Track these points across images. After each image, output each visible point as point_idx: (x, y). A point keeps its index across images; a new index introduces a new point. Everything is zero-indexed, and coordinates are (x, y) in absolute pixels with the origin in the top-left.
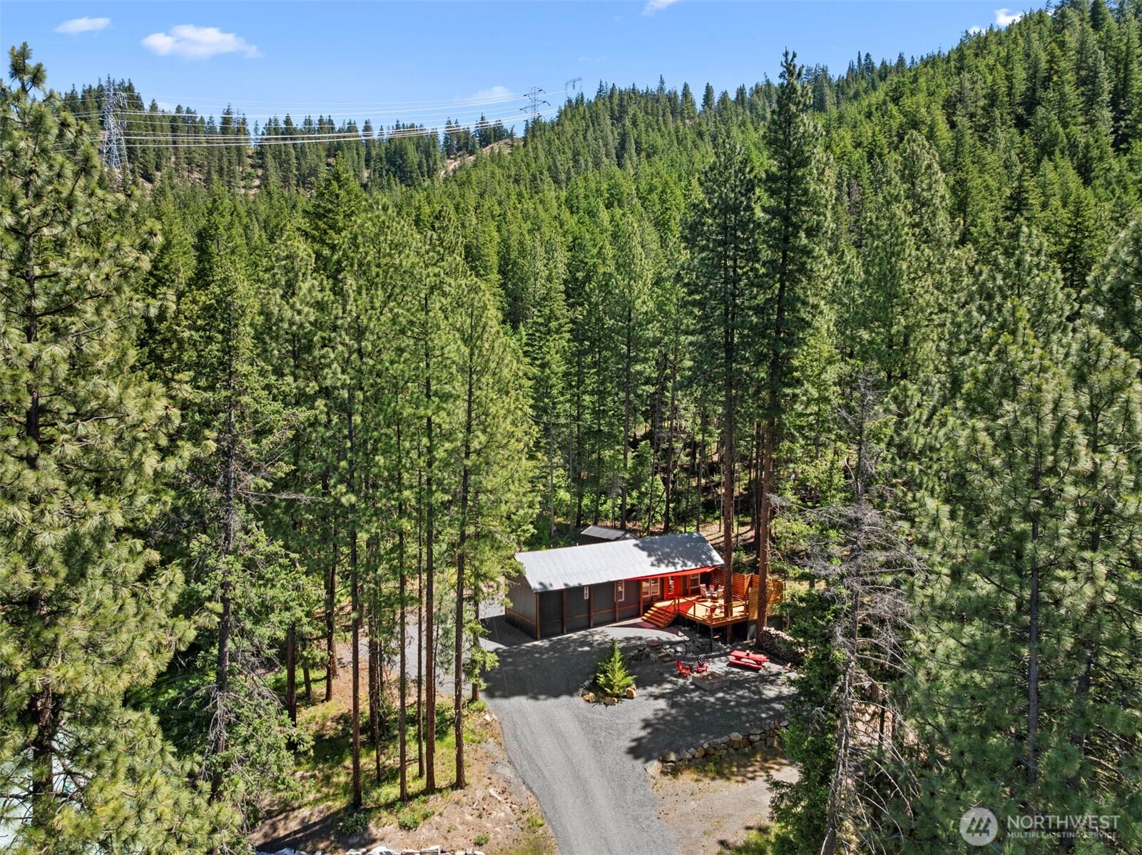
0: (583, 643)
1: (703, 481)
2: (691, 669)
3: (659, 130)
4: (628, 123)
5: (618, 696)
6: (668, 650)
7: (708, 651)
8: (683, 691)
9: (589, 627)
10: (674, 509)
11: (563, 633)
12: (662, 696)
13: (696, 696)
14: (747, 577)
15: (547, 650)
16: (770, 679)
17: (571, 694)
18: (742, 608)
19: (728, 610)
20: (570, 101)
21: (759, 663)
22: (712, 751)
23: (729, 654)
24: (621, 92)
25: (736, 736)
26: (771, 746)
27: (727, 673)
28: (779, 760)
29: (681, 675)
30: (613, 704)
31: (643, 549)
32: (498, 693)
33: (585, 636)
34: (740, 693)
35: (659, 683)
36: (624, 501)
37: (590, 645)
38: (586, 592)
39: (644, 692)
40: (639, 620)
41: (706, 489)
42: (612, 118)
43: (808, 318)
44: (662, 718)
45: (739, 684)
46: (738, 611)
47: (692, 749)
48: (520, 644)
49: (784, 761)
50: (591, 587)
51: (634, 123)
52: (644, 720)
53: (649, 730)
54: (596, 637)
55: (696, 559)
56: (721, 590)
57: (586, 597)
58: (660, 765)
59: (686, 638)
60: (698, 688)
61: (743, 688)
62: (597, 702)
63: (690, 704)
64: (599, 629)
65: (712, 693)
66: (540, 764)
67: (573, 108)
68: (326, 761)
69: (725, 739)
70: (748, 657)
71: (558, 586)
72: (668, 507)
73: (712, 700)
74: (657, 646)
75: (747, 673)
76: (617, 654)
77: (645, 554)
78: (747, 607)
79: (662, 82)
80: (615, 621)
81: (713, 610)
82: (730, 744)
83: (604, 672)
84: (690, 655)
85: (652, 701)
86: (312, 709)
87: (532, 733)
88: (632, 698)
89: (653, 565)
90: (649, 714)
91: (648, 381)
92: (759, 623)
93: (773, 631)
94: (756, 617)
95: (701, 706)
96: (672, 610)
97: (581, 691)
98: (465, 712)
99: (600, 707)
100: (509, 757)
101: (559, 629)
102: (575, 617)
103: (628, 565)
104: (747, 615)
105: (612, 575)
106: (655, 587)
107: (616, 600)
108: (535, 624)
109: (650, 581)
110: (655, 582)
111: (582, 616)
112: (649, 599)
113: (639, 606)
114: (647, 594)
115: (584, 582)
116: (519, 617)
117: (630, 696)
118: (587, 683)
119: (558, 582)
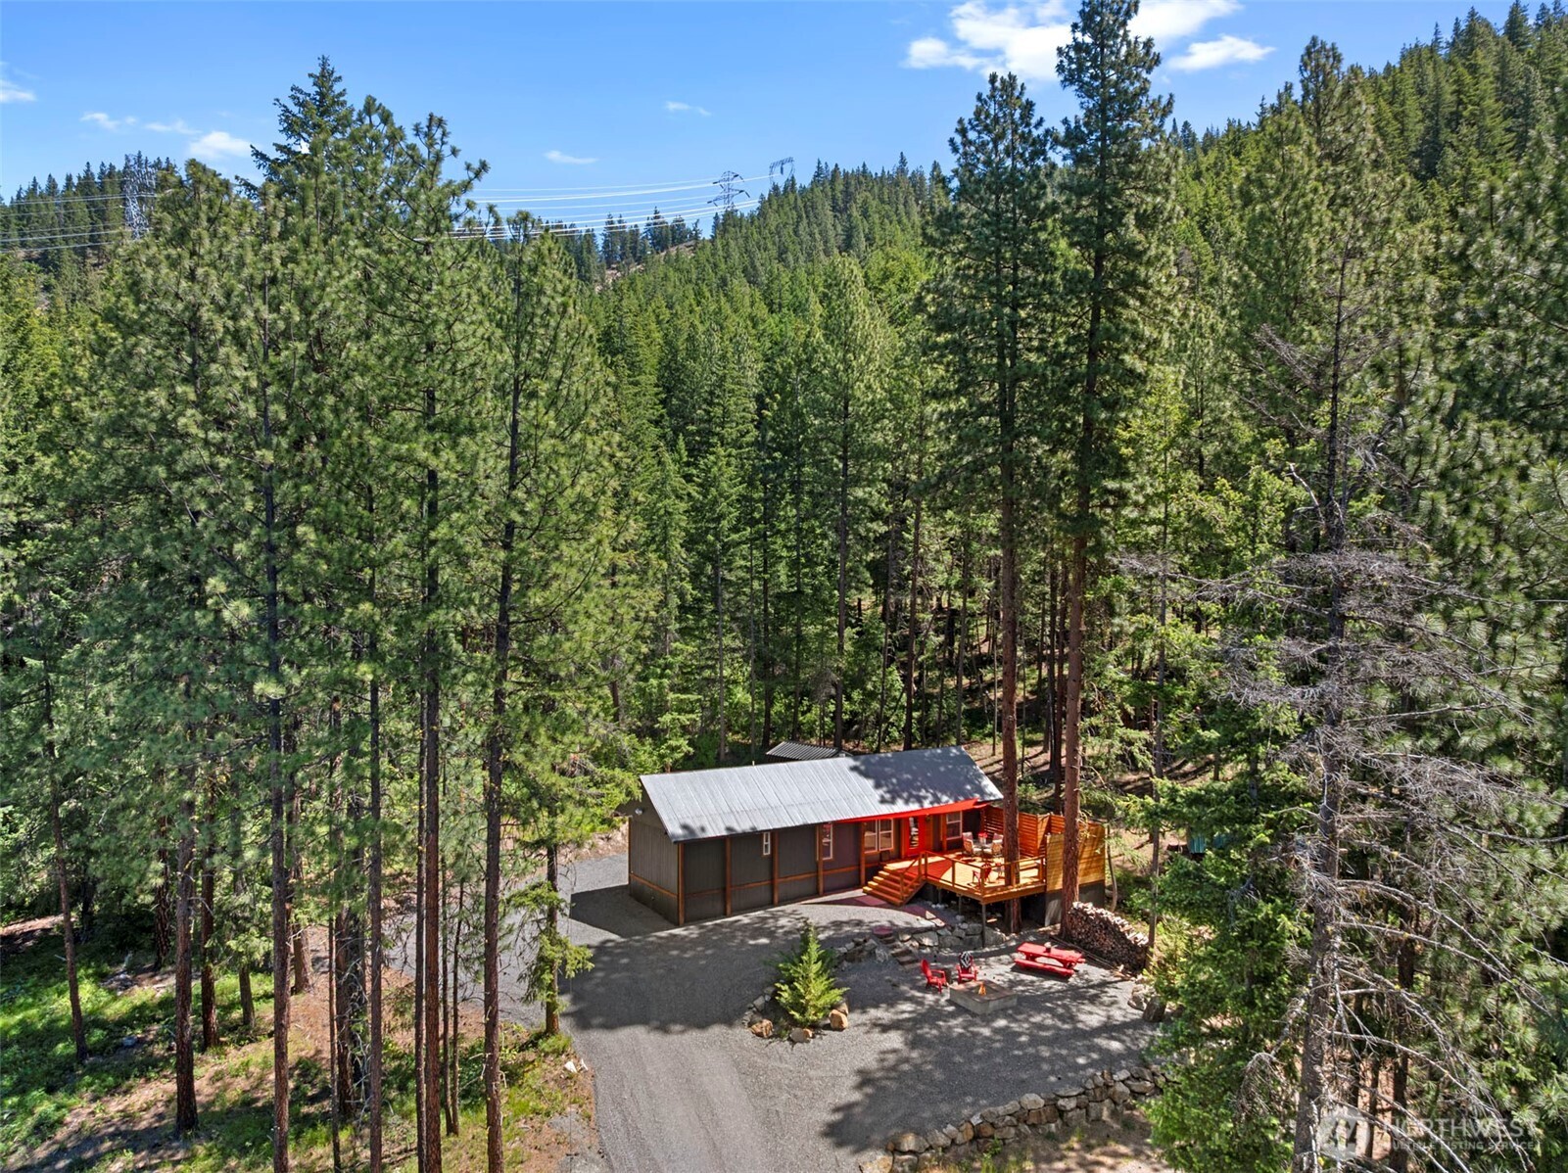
0: (757, 931)
1: (965, 681)
2: (947, 976)
3: (900, 222)
4: (856, 213)
5: (814, 1026)
6: (908, 943)
7: (976, 945)
8: (933, 1015)
9: (772, 904)
10: (920, 720)
11: (725, 915)
12: (895, 1025)
13: (957, 1026)
14: (1043, 819)
15: (694, 943)
16: (1092, 994)
17: (729, 1021)
18: (1035, 872)
19: (1011, 874)
20: (776, 188)
21: (1068, 964)
22: (989, 1131)
23: (1015, 949)
24: (846, 174)
25: (1033, 1100)
26: (1098, 1119)
27: (1013, 984)
28: (1114, 1146)
29: (930, 987)
30: (804, 1040)
31: (866, 775)
32: (596, 1021)
33: (764, 920)
34: (1037, 1019)
35: (891, 1003)
36: (839, 706)
37: (771, 934)
38: (767, 842)
39: (864, 1018)
40: (858, 893)
41: (972, 692)
42: (834, 209)
43: (1140, 367)
44: (894, 1068)
45: (1036, 1003)
46: (1028, 876)
47: (950, 1128)
48: (646, 934)
49: (1123, 1149)
50: (775, 833)
51: (865, 215)
52: (860, 1072)
53: (869, 1090)
54: (783, 921)
55: (957, 792)
56: (998, 841)
57: (767, 853)
58: (889, 1160)
59: (940, 923)
60: (961, 1010)
61: (1041, 1010)
62: (777, 1036)
63: (946, 1039)
64: (789, 908)
65: (987, 1020)
66: (659, 1156)
67: (780, 197)
68: (244, 1151)
69: (1011, 1106)
70: (1050, 956)
71: (715, 830)
72: (910, 717)
73: (986, 1032)
74: (888, 936)
75: (1047, 984)
76: (813, 947)
77: (870, 783)
78: (1043, 871)
79: (903, 161)
80: (817, 894)
81: (985, 873)
82: (1022, 1116)
83: (790, 981)
84: (945, 953)
85: (876, 1035)
86: (248, 1048)
87: (651, 1096)
88: (840, 1029)
89: (883, 801)
90: (869, 1061)
91: (877, 515)
92: (1064, 897)
93: (1090, 908)
94: (1059, 886)
95: (967, 1043)
96: (915, 875)
97: (748, 1016)
98: (530, 1055)
99: (781, 1047)
100: (601, 1143)
101: (719, 907)
102: (746, 886)
103: (840, 798)
104: (1045, 882)
105: (811, 814)
106: (886, 837)
107: (820, 857)
108: (676, 898)
109: (877, 826)
110: (885, 827)
111: (758, 884)
112: (876, 858)
113: (859, 870)
114: (873, 849)
115: (762, 825)
116: (649, 886)
117: (836, 1025)
118: (760, 1002)
119: (717, 824)
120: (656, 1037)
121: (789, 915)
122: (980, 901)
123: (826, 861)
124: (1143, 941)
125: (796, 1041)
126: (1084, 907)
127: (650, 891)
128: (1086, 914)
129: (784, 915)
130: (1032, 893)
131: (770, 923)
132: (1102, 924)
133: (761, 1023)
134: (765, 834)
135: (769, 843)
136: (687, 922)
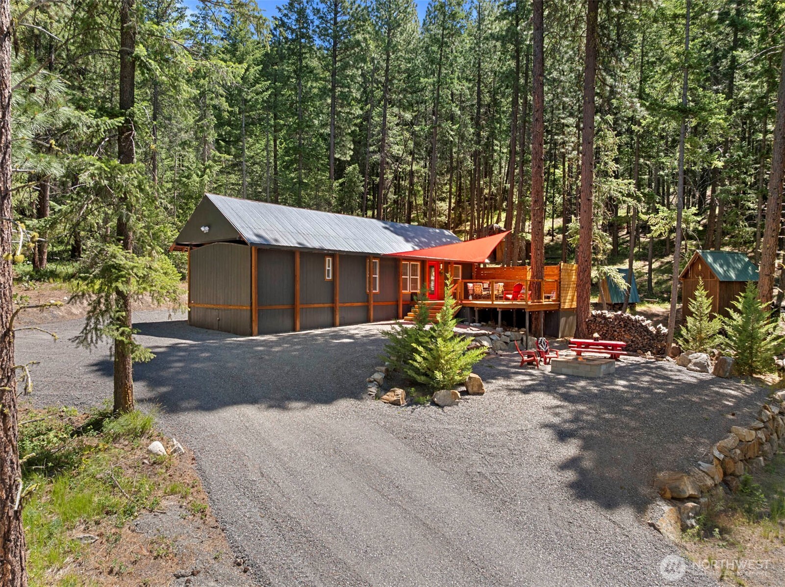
8: (555, 381)
9: (333, 325)
11: (294, 330)
13: (587, 386)
17: (352, 394)
30: (452, 402)
35: (504, 376)
40: (401, 321)
45: (625, 371)
47: (704, 465)
50: (336, 259)
57: (329, 277)
58: (675, 510)
59: (486, 332)
60: (573, 377)
61: (637, 374)
62: (418, 403)
63: (592, 394)
64: (351, 327)
65: (606, 381)
69: (733, 439)
70: (599, 344)
71: (288, 242)
77: (401, 238)
82: (743, 449)
85: (520, 396)
88: (480, 393)
90: (542, 414)
93: (607, 313)
95: (615, 395)
97: (373, 388)
98: (91, 439)
99: (427, 411)
100: (234, 547)
101: (288, 323)
102: (312, 306)
103: (383, 242)
104: (559, 301)
105: (364, 246)
106: (414, 281)
107: (370, 290)
108: (249, 308)
109: (409, 270)
110: (414, 273)
111: (322, 305)
112: (409, 298)
113: (397, 306)
114: (406, 289)
115: (328, 246)
116: (213, 309)
117: (475, 389)
118: (378, 376)
119: (288, 239)
120: (274, 414)
121: (356, 329)
122: (524, 309)
123: (374, 294)
124: (665, 330)
125: (442, 405)
126: (602, 313)
127: (215, 313)
128: (605, 318)
129: (351, 329)
130: (552, 309)
131: (343, 333)
132: (622, 323)
133: (394, 391)
134: (327, 259)
135: (330, 268)
136: (260, 333)
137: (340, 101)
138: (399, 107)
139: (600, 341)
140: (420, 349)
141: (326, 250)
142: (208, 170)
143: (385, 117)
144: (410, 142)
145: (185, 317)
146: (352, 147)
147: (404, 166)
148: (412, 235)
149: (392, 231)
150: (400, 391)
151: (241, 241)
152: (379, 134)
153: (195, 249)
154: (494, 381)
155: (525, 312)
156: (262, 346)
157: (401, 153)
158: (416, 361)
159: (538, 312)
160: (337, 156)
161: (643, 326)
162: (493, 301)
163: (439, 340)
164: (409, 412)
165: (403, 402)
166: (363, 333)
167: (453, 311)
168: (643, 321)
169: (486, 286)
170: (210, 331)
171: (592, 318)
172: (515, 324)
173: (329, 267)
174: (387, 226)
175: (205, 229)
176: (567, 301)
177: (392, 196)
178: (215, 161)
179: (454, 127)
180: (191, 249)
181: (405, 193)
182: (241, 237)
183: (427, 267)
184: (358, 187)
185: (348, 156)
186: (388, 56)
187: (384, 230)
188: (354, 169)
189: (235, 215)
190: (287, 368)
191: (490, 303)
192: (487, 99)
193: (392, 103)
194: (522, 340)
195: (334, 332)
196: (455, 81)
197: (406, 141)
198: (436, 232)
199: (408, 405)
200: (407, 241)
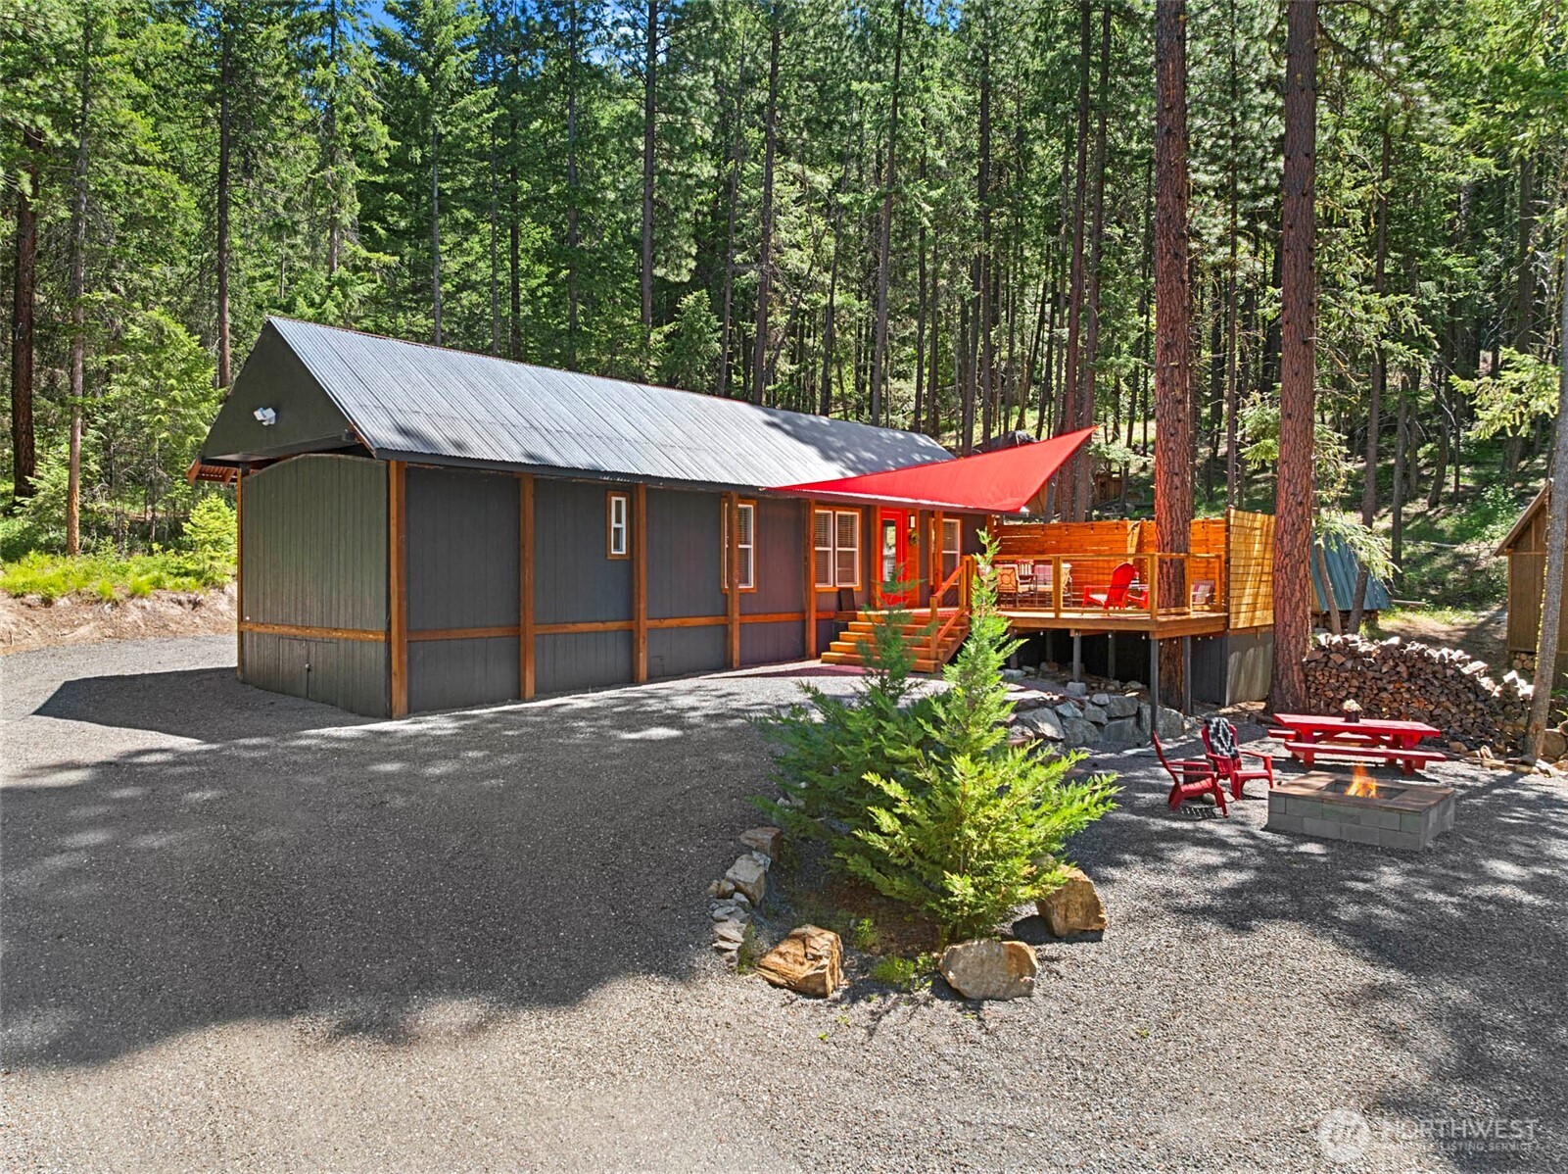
9: (632, 680)
11: (519, 697)
33: (632, 700)
37: (672, 720)
57: (619, 550)
59: (1043, 694)
64: (680, 684)
71: (497, 452)
80: (726, 666)
99: (925, 1029)
101: (500, 677)
102: (572, 628)
103: (765, 456)
104: (1227, 609)
105: (717, 467)
106: (846, 560)
107: (730, 583)
108: (382, 638)
109: (832, 532)
110: (845, 539)
111: (600, 626)
112: (833, 602)
113: (804, 622)
114: (826, 581)
115: (612, 463)
116: (295, 638)
117: (1076, 919)
118: (748, 871)
119: (498, 442)
121: (690, 692)
122: (1147, 633)
123: (743, 593)
124: (1525, 689)
125: (975, 994)
126: (1346, 642)
127: (299, 650)
128: (1354, 654)
129: (678, 693)
130: (1209, 630)
131: (655, 705)
132: (1402, 668)
133: (803, 939)
134: (614, 499)
135: (623, 525)
136: (414, 710)
137: (666, 145)
138: (801, 161)
139: (1364, 722)
140: (894, 789)
141: (606, 473)
142: (336, 291)
143: (768, 183)
144: (826, 239)
145: (231, 661)
146: (694, 251)
147: (814, 297)
148: (838, 444)
149: (787, 433)
150: (824, 941)
151: (355, 446)
152: (757, 224)
153: (254, 473)
154: (1116, 873)
155: (1148, 640)
156: (398, 757)
157: (806, 267)
158: (877, 830)
159: (1180, 639)
160: (659, 272)
161: (1463, 676)
162: (1057, 611)
163: (962, 763)
164: (861, 1034)
165: (837, 983)
166: (711, 706)
167: (1001, 655)
168: (1465, 663)
169: (1026, 570)
170: (289, 700)
171: (1319, 655)
172: (1111, 670)
173: (618, 524)
174: (776, 420)
175: (265, 415)
176: (1244, 608)
177: (784, 366)
178: (356, 269)
179: (935, 194)
180: (245, 474)
181: (814, 363)
182: (353, 434)
183: (879, 523)
184: (707, 342)
185: (684, 271)
186: (776, 40)
187: (766, 427)
188: (699, 300)
189: (347, 374)
190: (456, 841)
191: (1052, 615)
192: (1000, 143)
193: (785, 150)
194: (1138, 715)
195: (629, 701)
196: (936, 87)
197: (817, 238)
198: (894, 438)
199: (854, 995)
200: (828, 458)
